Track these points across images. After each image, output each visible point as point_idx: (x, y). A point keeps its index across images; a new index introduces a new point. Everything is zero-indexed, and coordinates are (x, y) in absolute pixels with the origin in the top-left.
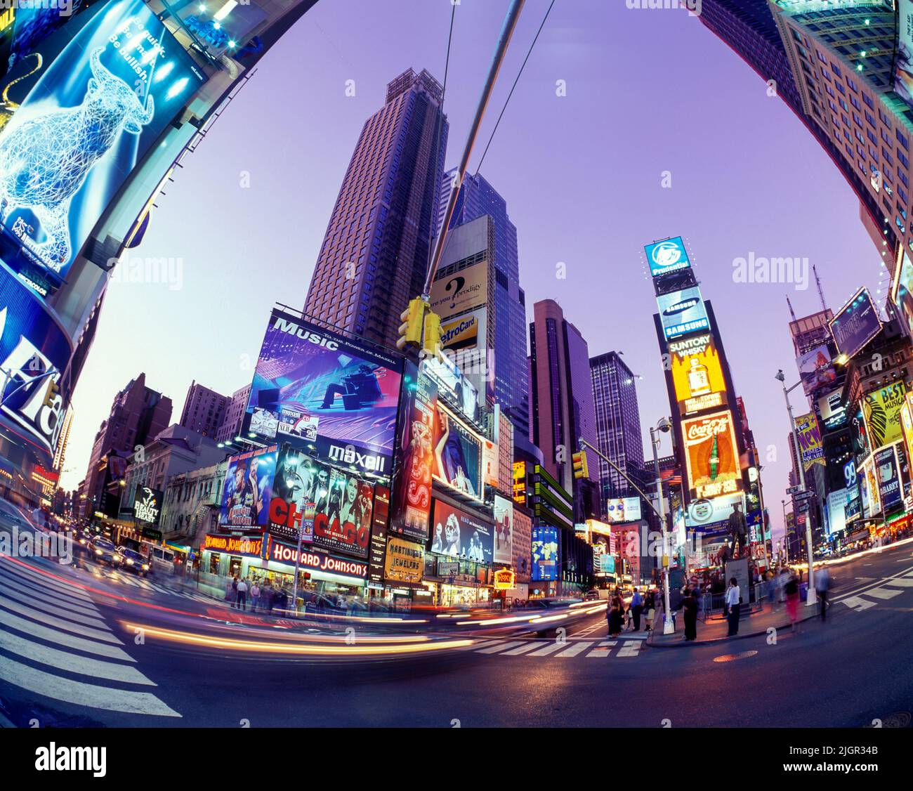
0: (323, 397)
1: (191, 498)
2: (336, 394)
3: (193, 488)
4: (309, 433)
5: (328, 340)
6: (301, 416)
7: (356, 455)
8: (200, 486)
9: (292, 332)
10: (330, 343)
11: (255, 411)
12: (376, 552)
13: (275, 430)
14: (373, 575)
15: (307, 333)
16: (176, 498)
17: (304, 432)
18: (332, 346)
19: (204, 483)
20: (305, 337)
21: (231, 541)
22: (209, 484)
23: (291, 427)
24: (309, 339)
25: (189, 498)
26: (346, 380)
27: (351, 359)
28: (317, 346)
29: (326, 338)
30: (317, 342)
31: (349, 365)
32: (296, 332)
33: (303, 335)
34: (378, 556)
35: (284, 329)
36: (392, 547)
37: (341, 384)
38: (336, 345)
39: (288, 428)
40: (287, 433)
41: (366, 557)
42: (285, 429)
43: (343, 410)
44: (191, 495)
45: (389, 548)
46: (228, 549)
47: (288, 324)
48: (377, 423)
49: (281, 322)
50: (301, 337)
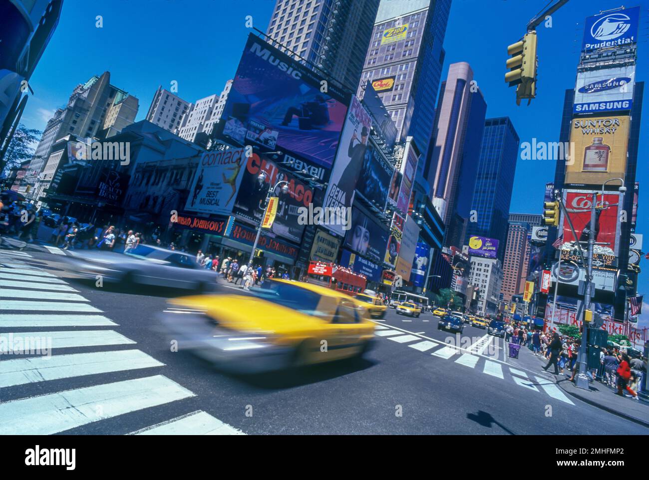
0: (284, 116)
1: (160, 183)
2: (294, 116)
3: (163, 175)
4: (271, 143)
5: (294, 69)
6: (265, 129)
7: (303, 165)
8: (170, 174)
9: (265, 58)
10: (295, 72)
11: (230, 119)
12: (307, 239)
13: (244, 136)
14: (301, 257)
15: (277, 61)
16: (145, 182)
17: (266, 141)
18: (297, 75)
19: (175, 172)
20: (275, 64)
21: (195, 221)
22: (180, 172)
23: (257, 136)
24: (279, 66)
25: (158, 182)
26: (303, 105)
27: (309, 89)
28: (285, 73)
29: (292, 67)
30: (285, 69)
31: (308, 93)
32: (269, 58)
33: (274, 61)
34: (307, 243)
35: (259, 54)
36: (319, 237)
37: (299, 108)
38: (300, 75)
39: (254, 136)
40: (253, 140)
41: (299, 242)
42: (252, 136)
43: (298, 129)
44: (161, 180)
45: (316, 238)
46: (192, 226)
47: (262, 50)
48: (323, 142)
49: (256, 46)
50: (273, 64)
